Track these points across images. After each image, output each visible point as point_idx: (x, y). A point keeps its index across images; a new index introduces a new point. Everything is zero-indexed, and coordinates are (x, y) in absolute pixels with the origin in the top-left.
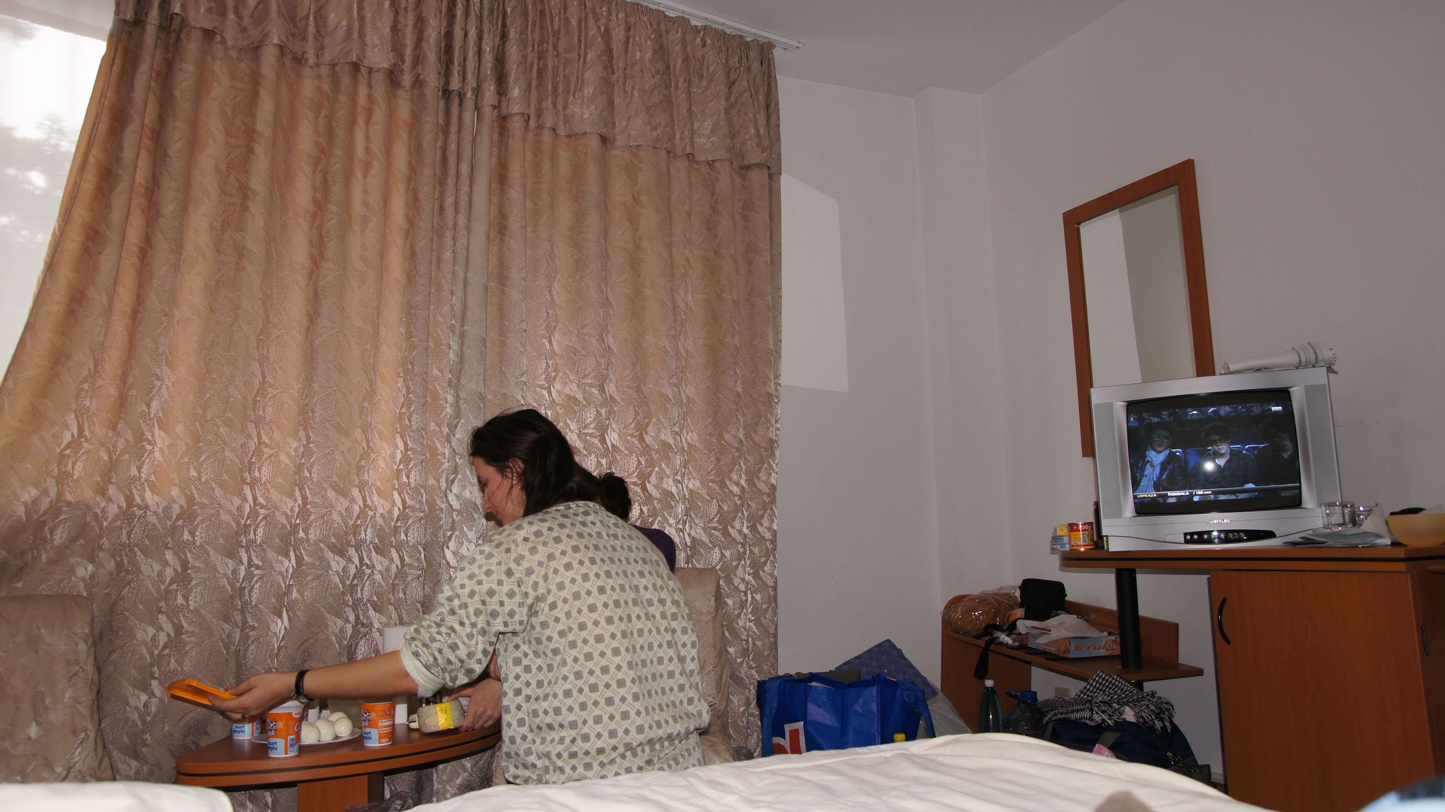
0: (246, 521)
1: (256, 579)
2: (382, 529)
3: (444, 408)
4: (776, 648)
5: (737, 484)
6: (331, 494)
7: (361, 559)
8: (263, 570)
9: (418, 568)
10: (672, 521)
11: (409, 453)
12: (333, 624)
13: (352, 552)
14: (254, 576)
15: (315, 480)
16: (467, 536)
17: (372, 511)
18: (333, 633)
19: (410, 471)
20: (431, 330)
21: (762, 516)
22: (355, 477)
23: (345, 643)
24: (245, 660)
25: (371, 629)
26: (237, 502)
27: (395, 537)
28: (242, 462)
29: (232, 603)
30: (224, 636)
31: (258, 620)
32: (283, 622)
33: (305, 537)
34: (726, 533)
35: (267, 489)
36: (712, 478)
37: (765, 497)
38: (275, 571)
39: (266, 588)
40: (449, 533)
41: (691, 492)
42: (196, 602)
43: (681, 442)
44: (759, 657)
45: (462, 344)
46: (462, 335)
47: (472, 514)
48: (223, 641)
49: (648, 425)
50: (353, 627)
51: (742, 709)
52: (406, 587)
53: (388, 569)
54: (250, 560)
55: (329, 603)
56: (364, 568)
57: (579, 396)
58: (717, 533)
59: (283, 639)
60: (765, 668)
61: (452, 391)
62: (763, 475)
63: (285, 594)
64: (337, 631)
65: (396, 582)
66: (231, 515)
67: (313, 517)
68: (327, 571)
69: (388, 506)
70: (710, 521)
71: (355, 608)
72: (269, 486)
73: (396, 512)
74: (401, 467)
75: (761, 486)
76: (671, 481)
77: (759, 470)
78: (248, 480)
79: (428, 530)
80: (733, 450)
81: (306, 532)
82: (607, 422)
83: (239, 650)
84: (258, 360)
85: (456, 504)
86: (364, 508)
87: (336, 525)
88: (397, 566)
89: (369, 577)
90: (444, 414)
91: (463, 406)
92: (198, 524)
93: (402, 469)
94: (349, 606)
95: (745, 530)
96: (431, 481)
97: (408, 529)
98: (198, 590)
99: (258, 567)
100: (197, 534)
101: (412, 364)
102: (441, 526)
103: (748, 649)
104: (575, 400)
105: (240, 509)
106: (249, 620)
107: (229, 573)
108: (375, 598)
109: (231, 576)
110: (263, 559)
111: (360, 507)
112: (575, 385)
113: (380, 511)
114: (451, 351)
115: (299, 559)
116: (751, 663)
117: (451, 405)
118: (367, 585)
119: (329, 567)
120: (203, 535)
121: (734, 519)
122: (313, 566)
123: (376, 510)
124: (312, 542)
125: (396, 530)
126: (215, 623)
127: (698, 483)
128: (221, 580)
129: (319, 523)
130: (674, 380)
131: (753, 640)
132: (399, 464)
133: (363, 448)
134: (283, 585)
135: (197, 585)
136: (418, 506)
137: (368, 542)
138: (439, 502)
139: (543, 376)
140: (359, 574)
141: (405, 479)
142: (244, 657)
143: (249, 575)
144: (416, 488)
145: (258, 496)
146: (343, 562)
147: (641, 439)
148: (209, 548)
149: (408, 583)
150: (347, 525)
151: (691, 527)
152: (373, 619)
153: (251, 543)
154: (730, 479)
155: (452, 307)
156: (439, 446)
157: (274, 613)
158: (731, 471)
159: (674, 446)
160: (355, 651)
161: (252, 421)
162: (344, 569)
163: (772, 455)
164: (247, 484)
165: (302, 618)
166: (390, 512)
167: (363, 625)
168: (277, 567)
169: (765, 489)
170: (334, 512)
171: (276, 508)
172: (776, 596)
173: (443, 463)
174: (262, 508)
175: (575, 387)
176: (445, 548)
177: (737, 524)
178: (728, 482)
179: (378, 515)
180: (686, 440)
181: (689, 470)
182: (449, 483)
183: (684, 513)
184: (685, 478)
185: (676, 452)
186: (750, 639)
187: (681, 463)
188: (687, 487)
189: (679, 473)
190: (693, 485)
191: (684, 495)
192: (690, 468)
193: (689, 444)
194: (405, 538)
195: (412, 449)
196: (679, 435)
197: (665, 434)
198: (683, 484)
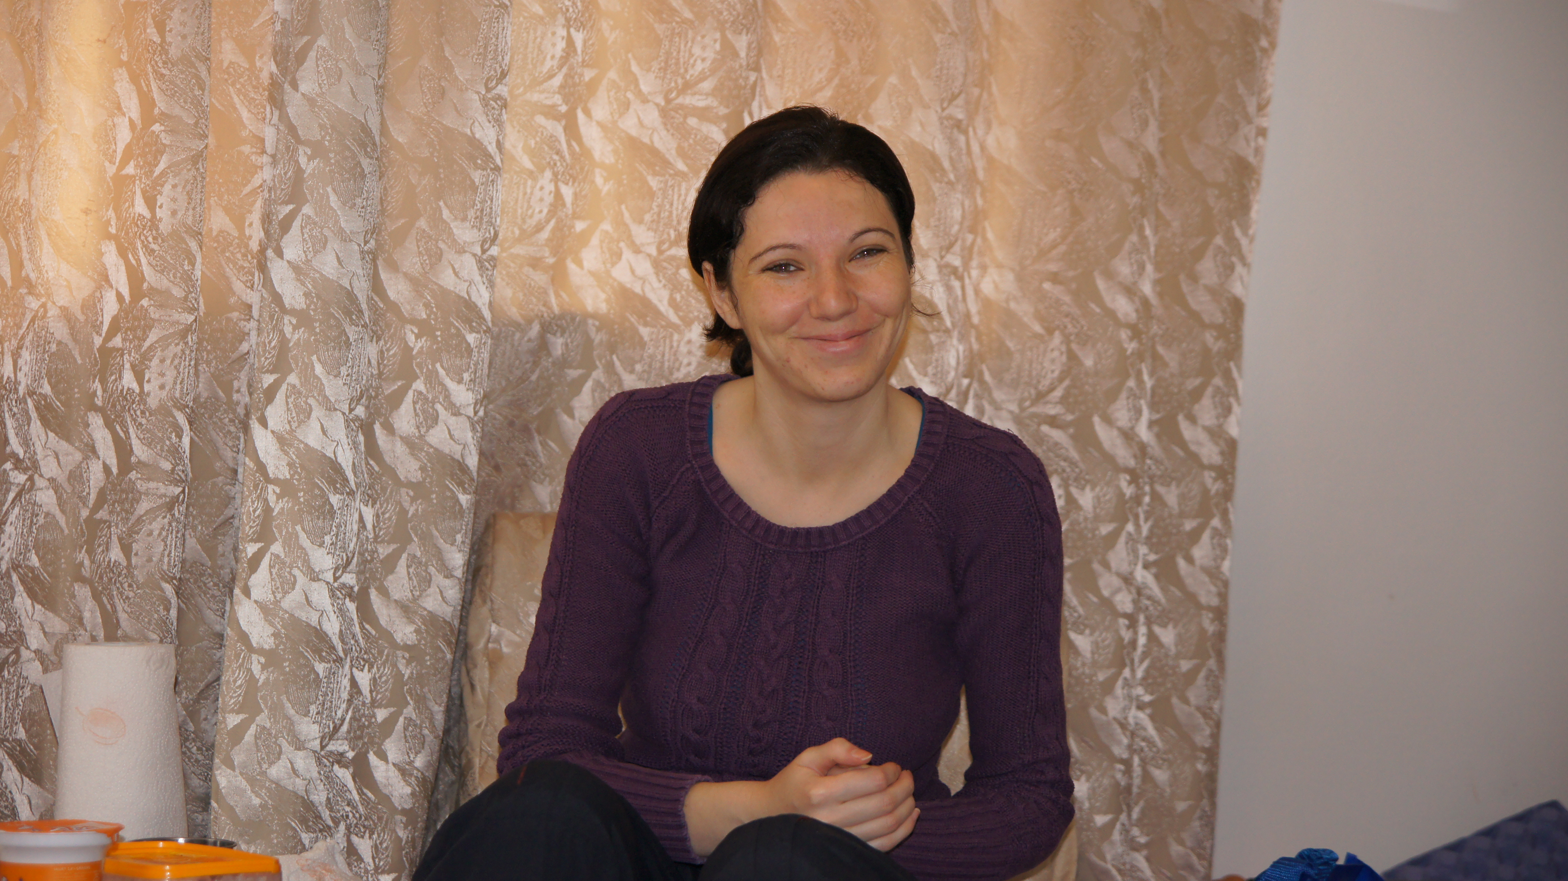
2: (63, 354)
4: (1212, 794)
5: (1130, 291)
9: (172, 479)
11: (157, 127)
16: (322, 391)
17: (38, 296)
19: (159, 183)
21: (1197, 395)
25: (17, 652)
27: (103, 382)
36: (1053, 267)
37: (1209, 337)
40: (268, 379)
41: (987, 304)
43: (969, 153)
44: (1157, 819)
47: (339, 325)
52: (132, 532)
53: (77, 476)
56: (9, 465)
60: (1176, 849)
62: (1207, 268)
65: (102, 514)
69: (85, 287)
70: (1040, 397)
73: (110, 308)
74: (130, 170)
75: (1200, 301)
77: (1198, 254)
79: (203, 367)
80: (1127, 188)
82: (753, 77)
85: (293, 295)
86: (16, 287)
88: (107, 469)
89: (19, 495)
90: (263, 17)
93: (132, 178)
95: (1144, 433)
96: (218, 221)
97: (146, 357)
102: (243, 358)
103: (1128, 789)
108: (34, 561)
113: (61, 299)
116: (1135, 831)
118: (12, 518)
121: (1112, 396)
123: (48, 294)
125: (106, 364)
127: (1008, 282)
131: (1144, 762)
132: (124, 162)
133: (17, 102)
136: (178, 292)
137: (22, 390)
138: (238, 286)
141: (141, 207)
144: (175, 235)
149: (139, 520)
152: (26, 622)
154: (1109, 275)
156: (245, 115)
158: (1114, 250)
159: (946, 164)
163: (1242, 208)
166: (91, 305)
169: (1211, 311)
172: (1221, 636)
173: (258, 168)
176: (255, 426)
177: (1121, 414)
178: (1101, 284)
179: (52, 312)
180: (983, 148)
181: (985, 239)
182: (275, 227)
183: (962, 368)
184: (974, 263)
185: (950, 183)
186: (1136, 760)
187: (963, 217)
188: (977, 291)
189: (957, 248)
190: (996, 287)
191: (968, 315)
192: (990, 235)
193: (991, 161)
194: (135, 386)
195: (164, 117)
196: (965, 133)
197: (922, 125)
198: (967, 281)
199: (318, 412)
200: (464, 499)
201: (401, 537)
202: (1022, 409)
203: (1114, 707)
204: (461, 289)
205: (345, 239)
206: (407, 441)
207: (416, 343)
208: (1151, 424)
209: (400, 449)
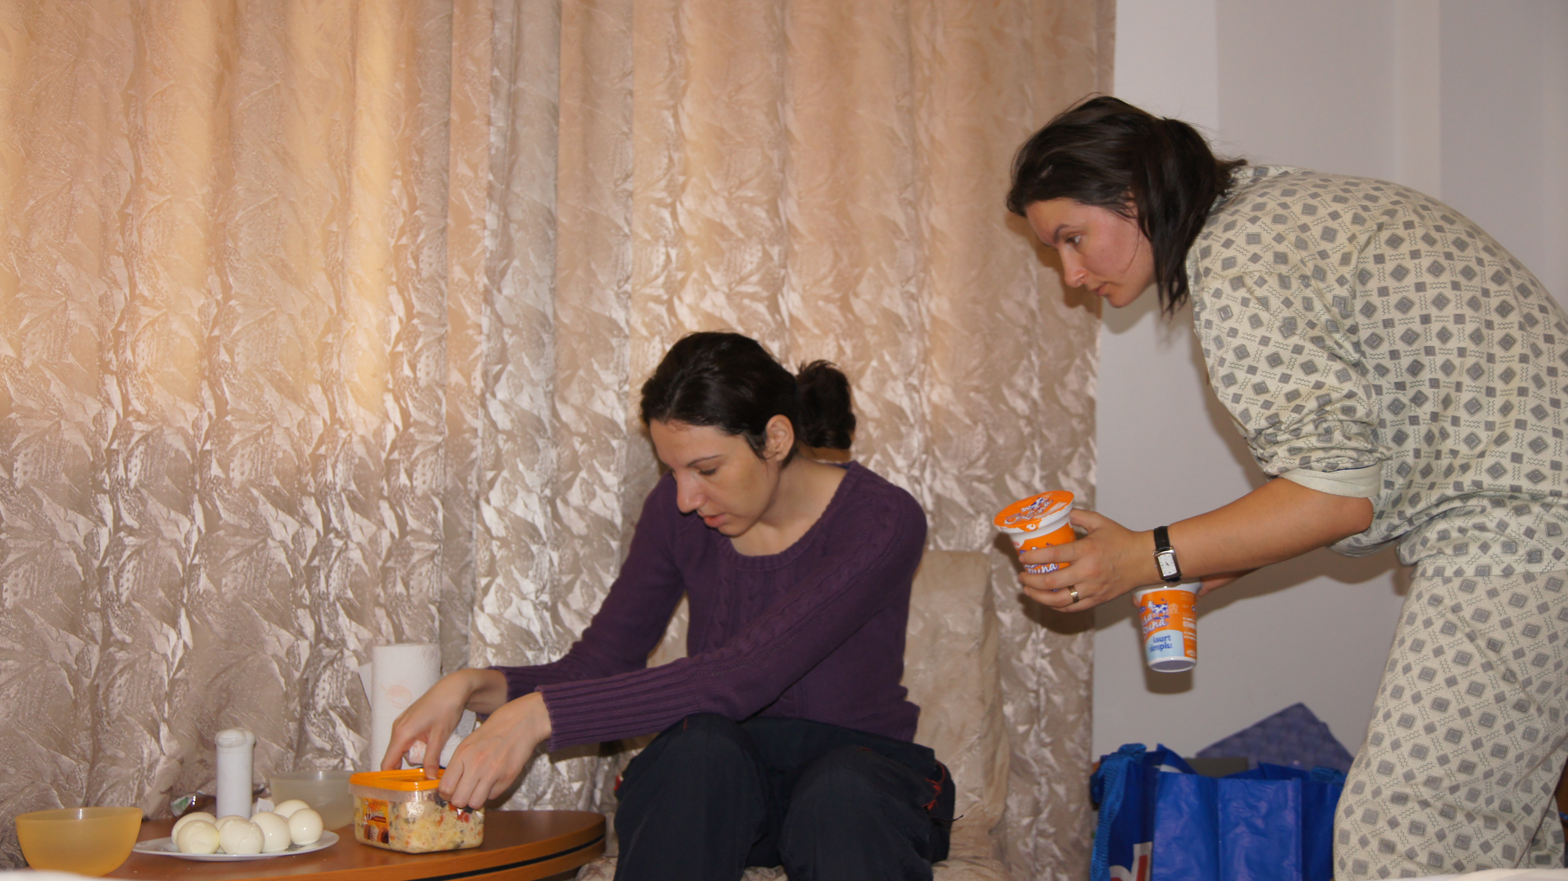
0: (111, 444)
1: (127, 553)
2: (362, 464)
3: (479, 240)
4: (1090, 709)
5: (1024, 395)
6: (271, 396)
7: (327, 520)
8: (142, 536)
9: (433, 539)
10: (900, 462)
11: (415, 321)
12: (275, 639)
13: (310, 506)
14: (124, 548)
15: (241, 369)
16: (523, 481)
17: (346, 429)
18: (275, 656)
19: (418, 355)
20: (453, 88)
21: (1069, 459)
22: (315, 365)
23: (297, 675)
24: (107, 705)
25: (342, 652)
26: (94, 407)
27: (388, 481)
28: (102, 331)
29: (85, 598)
30: (71, 660)
31: (132, 631)
32: (179, 634)
33: (222, 476)
34: (1000, 488)
35: (148, 385)
36: (975, 383)
37: (1075, 422)
38: (163, 539)
39: (146, 570)
40: (490, 475)
41: (935, 408)
42: (16, 594)
43: (920, 313)
44: (1057, 726)
45: (513, 116)
46: (513, 99)
47: (532, 439)
48: (68, 668)
49: (858, 279)
50: (311, 645)
51: (1026, 821)
52: (410, 574)
53: (374, 540)
54: (117, 518)
55: (268, 601)
56: (332, 536)
57: (731, 223)
58: (983, 488)
59: (181, 665)
60: (1069, 745)
61: (495, 207)
62: (1072, 380)
63: (183, 583)
64: (282, 653)
65: (390, 564)
66: (83, 431)
67: (236, 439)
68: (264, 541)
69: (374, 422)
70: (972, 464)
71: (314, 610)
72: (151, 379)
73: (390, 435)
74: (400, 348)
75: (1068, 400)
76: (900, 387)
77: (1065, 371)
78: (114, 367)
79: (449, 469)
80: (1019, 331)
81: (224, 466)
82: (783, 272)
83: (98, 686)
84: (128, 136)
85: (503, 421)
86: (332, 425)
87: (280, 455)
88: (392, 535)
89: (339, 554)
90: (479, 250)
91: (518, 235)
92: (17, 447)
93: (401, 353)
94: (305, 607)
95: (1038, 484)
96: (455, 377)
97: (414, 464)
98: (21, 571)
99: (131, 531)
100: (16, 465)
101: (420, 152)
102: (473, 462)
103: (1038, 709)
104: (722, 230)
105: (98, 420)
106: (116, 630)
107: (80, 540)
108: (350, 594)
109: (84, 547)
110: (140, 517)
111: (325, 422)
112: (721, 200)
113: (361, 430)
114: (493, 129)
115: (211, 517)
116: (1043, 735)
117: (494, 234)
118: (335, 568)
119: (268, 533)
120: (30, 468)
121: (1017, 461)
122: (237, 530)
123: (353, 428)
124: (236, 484)
125: (389, 469)
126: (54, 633)
127: (948, 393)
128: (63, 553)
129: (248, 449)
130: (908, 195)
131: (1047, 692)
132: (396, 344)
133: (331, 310)
134: (180, 566)
135: (18, 562)
136: (432, 423)
137: (338, 488)
138: (468, 417)
139: (663, 183)
140: (323, 547)
141: (407, 371)
142: (106, 699)
143: (116, 547)
144: (429, 387)
145: (132, 396)
146: (293, 525)
147: (845, 307)
148: (40, 494)
149: (414, 567)
150: (300, 454)
151: (934, 475)
152: (346, 632)
153: (121, 484)
154: (1011, 386)
155: (493, 43)
156: (469, 310)
157: (163, 619)
158: (1013, 370)
159: (906, 321)
160: (313, 691)
161: (119, 254)
162: (296, 538)
164: (112, 373)
165: (217, 628)
166: (379, 434)
167: (329, 643)
168: (169, 531)
169: (1075, 406)
170: (276, 431)
171: (165, 420)
173: (476, 344)
174: (138, 420)
175: (722, 207)
176: (483, 503)
177: (1023, 472)
178: (1006, 392)
179: (355, 439)
180: (928, 310)
181: (932, 367)
182: (491, 380)
183: (922, 449)
184: (926, 382)
185: (909, 333)
186: (1042, 691)
187: (919, 353)
188: (929, 400)
189: (915, 373)
190: (940, 396)
191: (923, 415)
192: (935, 364)
193: (934, 319)
194: (408, 483)
195: (420, 315)
196: (917, 301)
197: (890, 297)
198: (922, 394)
199: (521, 494)
200: (615, 544)
201: (576, 570)
202: (961, 472)
203: (1027, 657)
204: (607, 413)
205: (533, 384)
206: (578, 510)
207: (580, 448)
208: (1042, 478)
209: (573, 515)
